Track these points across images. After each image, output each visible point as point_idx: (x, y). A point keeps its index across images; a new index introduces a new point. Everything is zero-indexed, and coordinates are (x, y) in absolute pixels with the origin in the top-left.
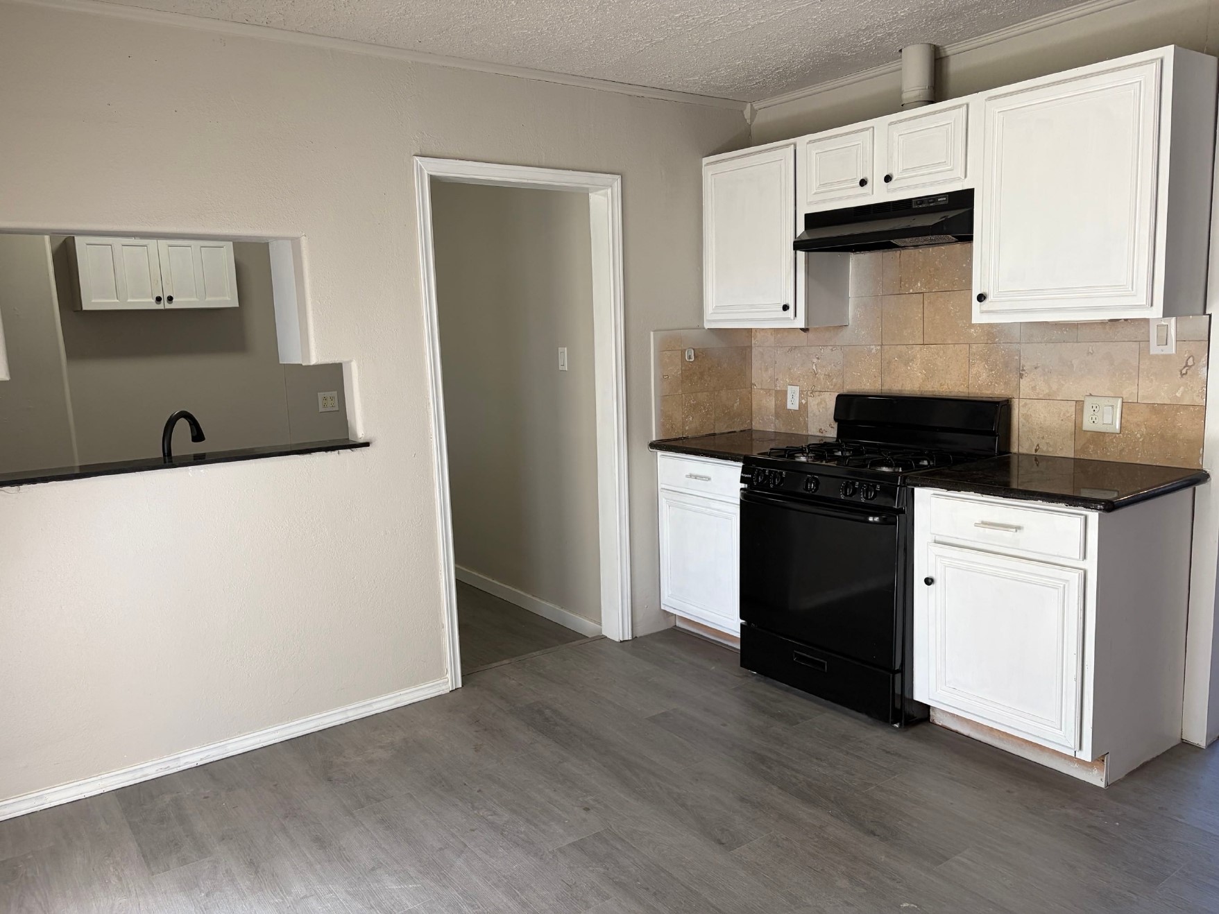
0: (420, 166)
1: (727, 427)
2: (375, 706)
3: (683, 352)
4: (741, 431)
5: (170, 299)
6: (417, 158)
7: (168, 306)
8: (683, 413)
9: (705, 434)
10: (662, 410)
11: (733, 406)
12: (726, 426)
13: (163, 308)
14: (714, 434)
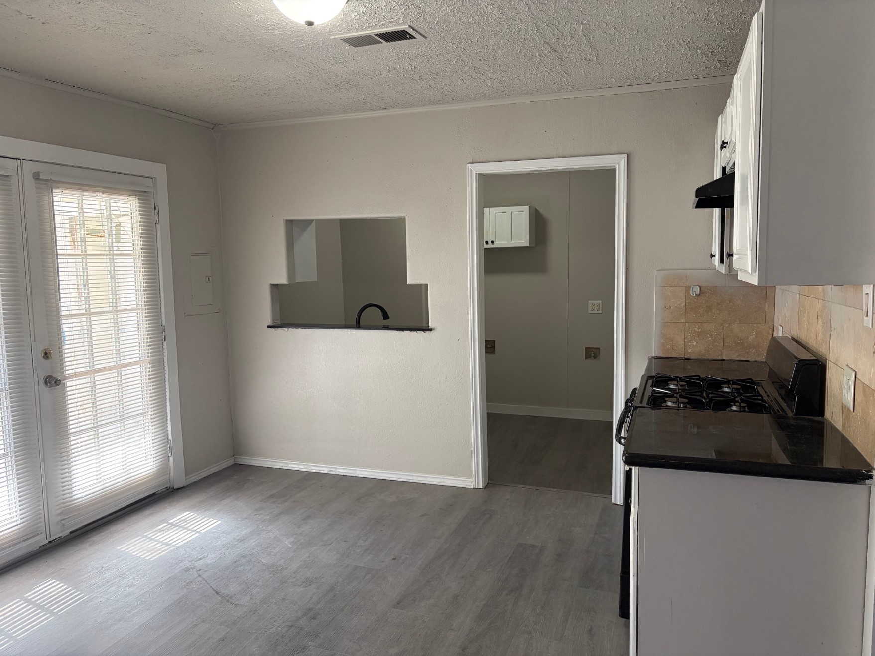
0: (471, 170)
1: (739, 355)
2: (429, 479)
3: (687, 288)
4: (756, 361)
5: (492, 242)
6: (468, 165)
7: (492, 246)
8: (686, 338)
9: (710, 358)
10: (662, 333)
11: (748, 338)
12: (737, 354)
13: (489, 247)
14: (723, 360)
